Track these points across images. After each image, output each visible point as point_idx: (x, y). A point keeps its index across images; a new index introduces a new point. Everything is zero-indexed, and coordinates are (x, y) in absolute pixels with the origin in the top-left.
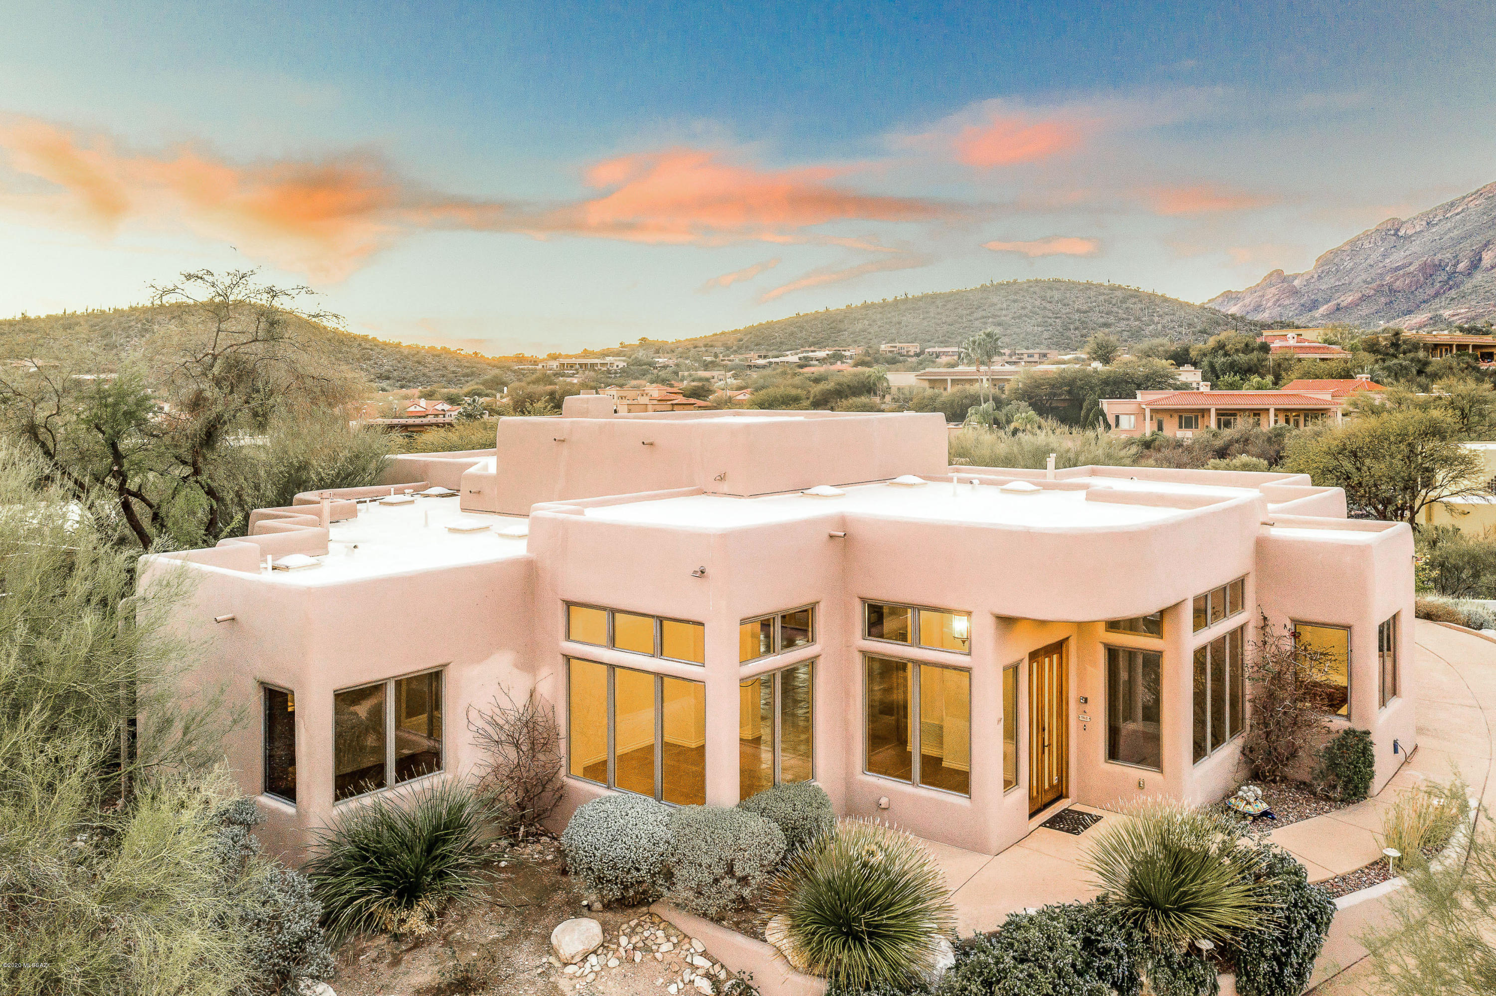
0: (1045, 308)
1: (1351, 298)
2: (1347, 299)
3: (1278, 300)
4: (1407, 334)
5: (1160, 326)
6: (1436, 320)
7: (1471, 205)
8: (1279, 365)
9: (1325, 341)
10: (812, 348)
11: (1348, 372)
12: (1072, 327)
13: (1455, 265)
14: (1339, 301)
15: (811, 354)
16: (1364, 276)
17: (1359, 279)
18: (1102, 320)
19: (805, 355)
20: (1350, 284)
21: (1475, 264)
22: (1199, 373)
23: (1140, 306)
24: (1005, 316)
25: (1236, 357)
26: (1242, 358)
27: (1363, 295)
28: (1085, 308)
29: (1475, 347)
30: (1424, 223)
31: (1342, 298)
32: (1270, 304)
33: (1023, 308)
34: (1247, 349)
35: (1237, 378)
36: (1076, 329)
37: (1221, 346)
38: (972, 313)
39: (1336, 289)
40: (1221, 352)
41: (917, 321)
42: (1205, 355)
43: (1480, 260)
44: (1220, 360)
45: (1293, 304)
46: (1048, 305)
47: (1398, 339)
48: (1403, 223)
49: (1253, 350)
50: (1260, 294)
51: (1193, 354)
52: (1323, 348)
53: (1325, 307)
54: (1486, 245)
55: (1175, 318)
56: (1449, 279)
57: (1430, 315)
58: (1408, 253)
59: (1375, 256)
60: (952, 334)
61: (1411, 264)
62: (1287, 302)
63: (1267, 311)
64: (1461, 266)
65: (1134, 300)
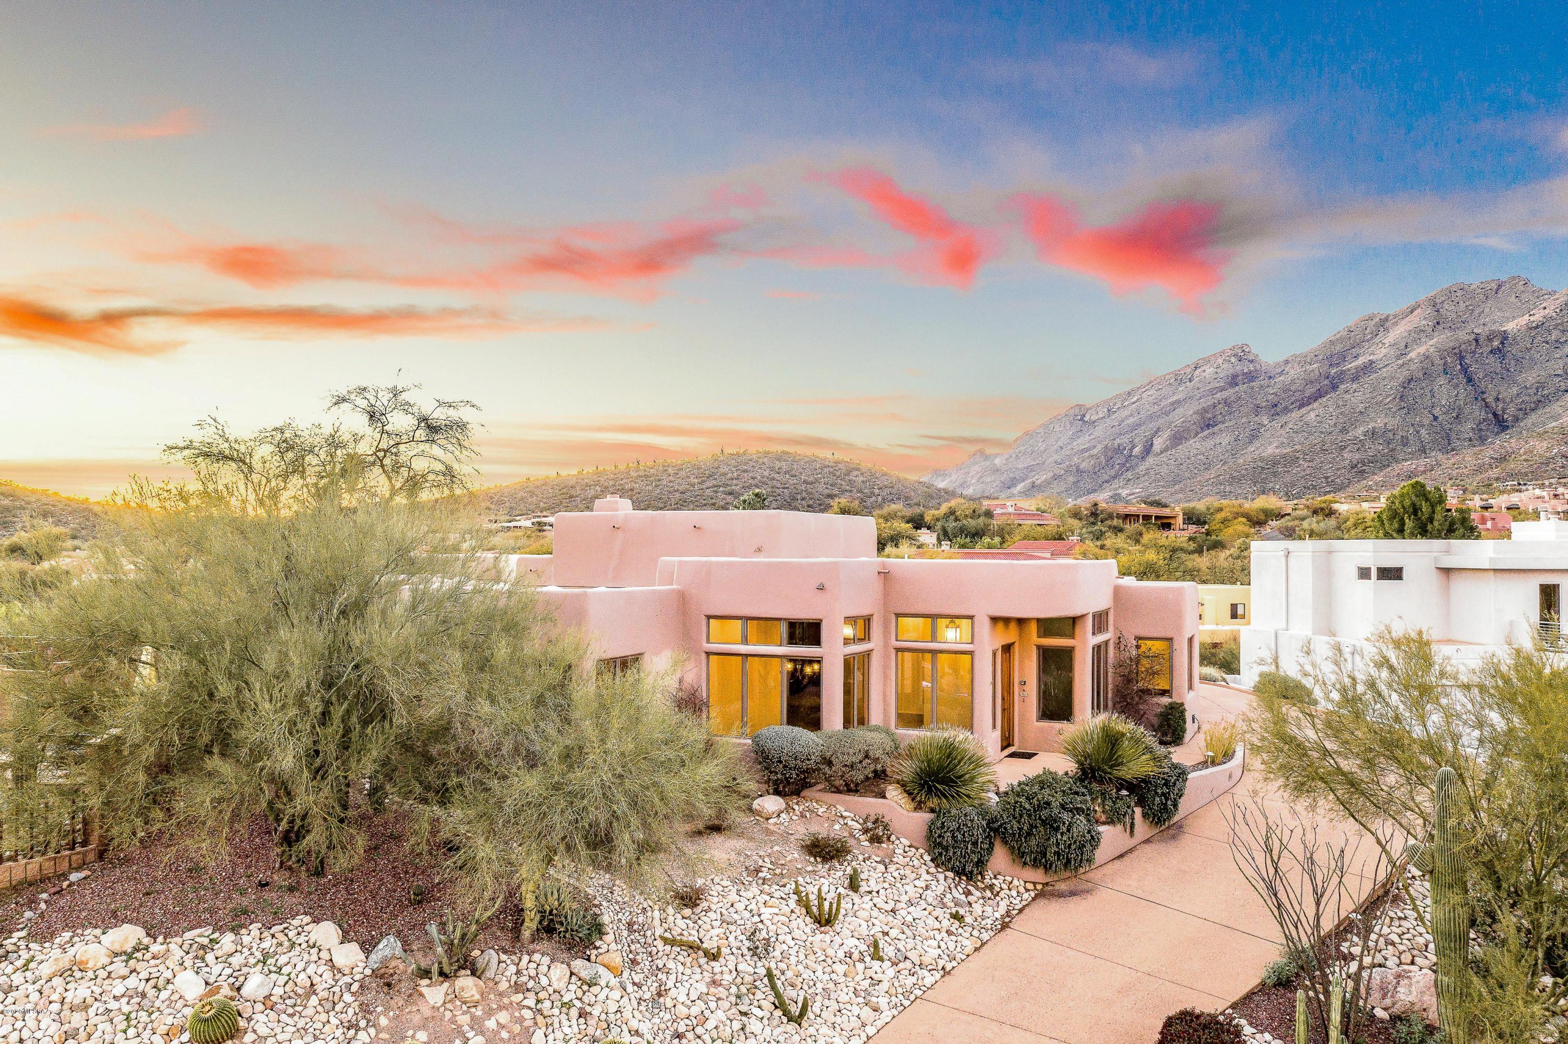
0: (773, 479)
1: (1044, 477)
2: (1040, 478)
3: (981, 477)
4: (1103, 505)
5: (880, 498)
6: (1116, 498)
7: (1144, 395)
8: (1003, 529)
9: (1038, 510)
10: (545, 513)
11: (1061, 535)
12: (799, 497)
13: (1131, 450)
14: (1034, 479)
15: (544, 520)
16: (1056, 457)
17: (1051, 460)
18: (827, 491)
19: (539, 520)
20: (1043, 463)
21: (1148, 449)
22: (935, 535)
23: (861, 478)
24: (736, 485)
25: (965, 522)
26: (972, 523)
27: (1055, 475)
28: (811, 479)
29: (1157, 518)
30: (1106, 410)
31: (1037, 477)
32: (974, 481)
33: (753, 478)
34: (974, 514)
35: (968, 540)
36: (803, 499)
37: (952, 512)
38: (704, 481)
39: (1030, 469)
40: (952, 518)
41: (650, 488)
42: (938, 520)
43: (1152, 445)
44: (951, 525)
45: (994, 481)
46: (776, 476)
47: (1097, 509)
48: (1088, 409)
49: (979, 516)
50: (966, 471)
51: (928, 518)
52: (1038, 515)
53: (1022, 485)
54: (1156, 432)
55: (894, 491)
56: (1127, 461)
57: (1110, 494)
58: (1092, 437)
59: (1064, 440)
60: (685, 502)
61: (1094, 447)
62: (989, 479)
63: (972, 488)
64: (1137, 451)
65: (856, 473)
